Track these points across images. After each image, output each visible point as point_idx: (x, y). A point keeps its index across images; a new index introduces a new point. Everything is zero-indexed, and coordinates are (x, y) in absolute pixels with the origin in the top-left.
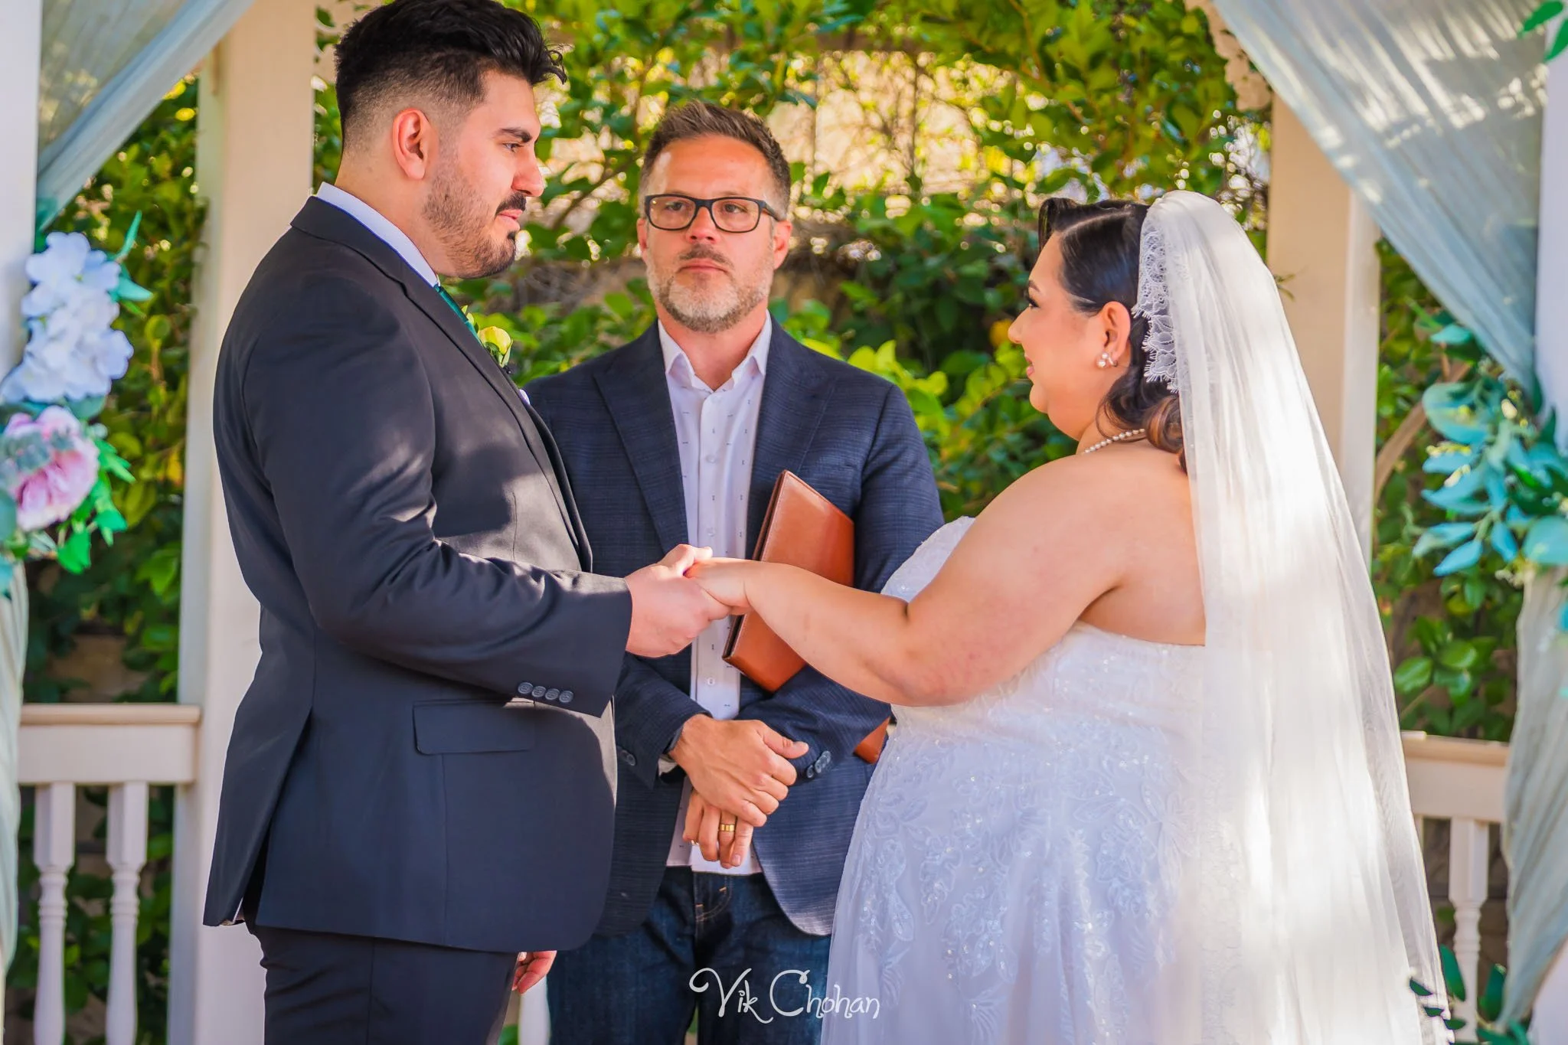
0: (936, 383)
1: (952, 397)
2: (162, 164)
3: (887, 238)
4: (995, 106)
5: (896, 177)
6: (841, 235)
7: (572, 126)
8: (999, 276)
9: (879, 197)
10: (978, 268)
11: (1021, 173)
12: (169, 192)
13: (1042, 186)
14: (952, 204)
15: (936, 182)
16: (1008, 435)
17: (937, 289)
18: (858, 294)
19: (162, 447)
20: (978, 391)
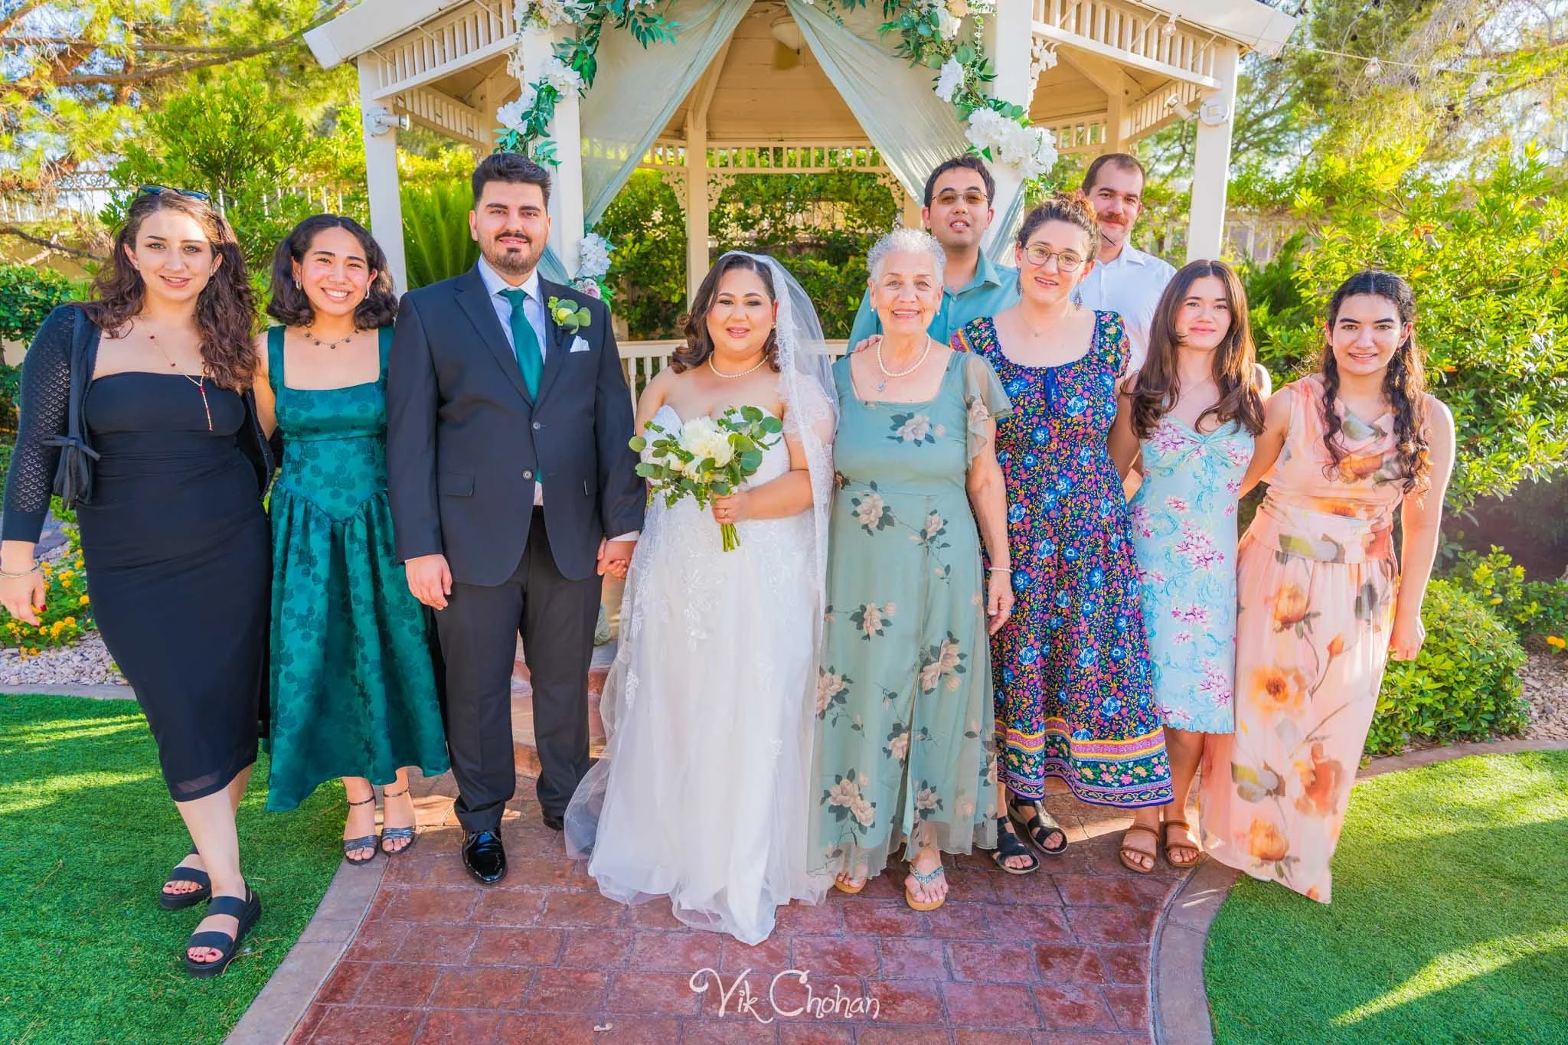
0: (836, 268)
1: (839, 272)
2: (678, 228)
3: (828, 240)
4: (848, 211)
5: (829, 227)
6: (819, 239)
7: (762, 217)
8: (851, 246)
9: (825, 232)
10: (845, 245)
11: (855, 225)
12: (680, 234)
13: (859, 227)
14: (840, 232)
15: (838, 228)
16: (851, 279)
17: (837, 249)
18: (823, 252)
19: (681, 287)
20: (845, 269)
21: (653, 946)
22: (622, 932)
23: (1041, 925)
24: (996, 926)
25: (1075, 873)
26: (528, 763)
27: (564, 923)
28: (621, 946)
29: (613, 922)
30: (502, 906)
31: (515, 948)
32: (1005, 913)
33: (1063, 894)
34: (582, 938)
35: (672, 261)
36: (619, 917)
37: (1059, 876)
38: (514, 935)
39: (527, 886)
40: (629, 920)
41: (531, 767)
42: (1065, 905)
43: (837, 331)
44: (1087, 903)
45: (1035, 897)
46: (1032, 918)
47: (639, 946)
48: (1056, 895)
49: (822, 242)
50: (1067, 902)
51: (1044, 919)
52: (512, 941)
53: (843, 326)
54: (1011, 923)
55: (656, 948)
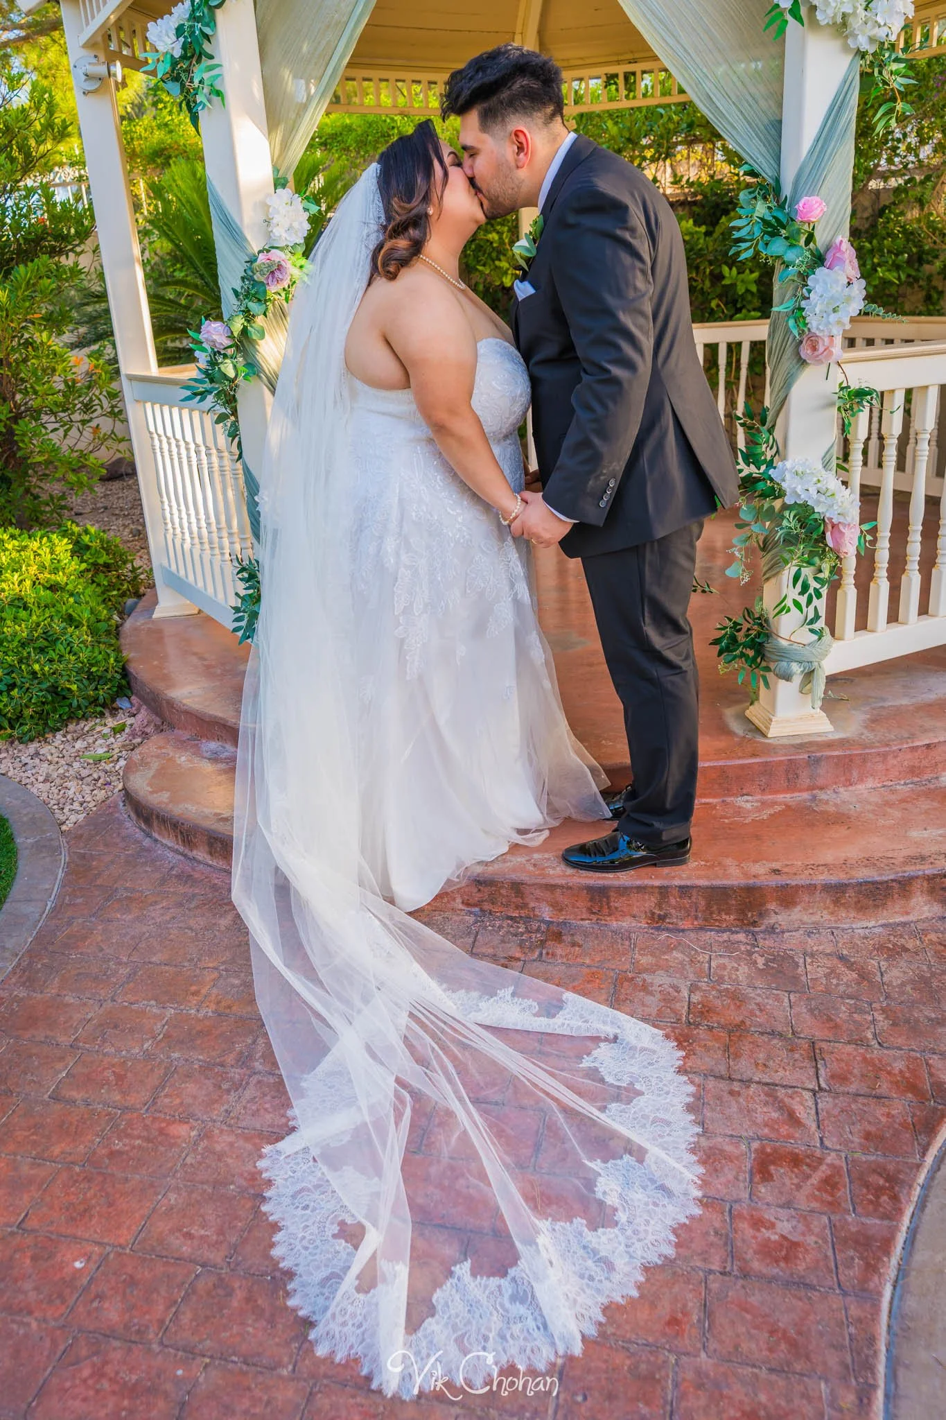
21: (265, 1095)
22: (236, 1073)
23: (775, 1115)
24: (713, 1110)
25: (849, 1043)
26: (207, 848)
27: (176, 1055)
28: (228, 1091)
29: (230, 1059)
30: (116, 1027)
31: (108, 1083)
32: (731, 1093)
33: (822, 1072)
34: (188, 1076)
35: (500, 233)
36: (241, 1053)
37: (824, 1045)
38: (113, 1066)
39: (153, 1002)
40: (250, 1057)
41: (211, 854)
42: (821, 1089)
43: (712, 312)
44: (852, 1088)
45: (781, 1073)
46: (766, 1104)
47: (249, 1093)
48: (812, 1072)
49: (699, 197)
50: (823, 1085)
51: (782, 1107)
52: (108, 1074)
53: (718, 306)
54: (734, 1108)
55: (268, 1098)
